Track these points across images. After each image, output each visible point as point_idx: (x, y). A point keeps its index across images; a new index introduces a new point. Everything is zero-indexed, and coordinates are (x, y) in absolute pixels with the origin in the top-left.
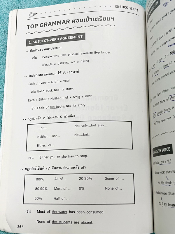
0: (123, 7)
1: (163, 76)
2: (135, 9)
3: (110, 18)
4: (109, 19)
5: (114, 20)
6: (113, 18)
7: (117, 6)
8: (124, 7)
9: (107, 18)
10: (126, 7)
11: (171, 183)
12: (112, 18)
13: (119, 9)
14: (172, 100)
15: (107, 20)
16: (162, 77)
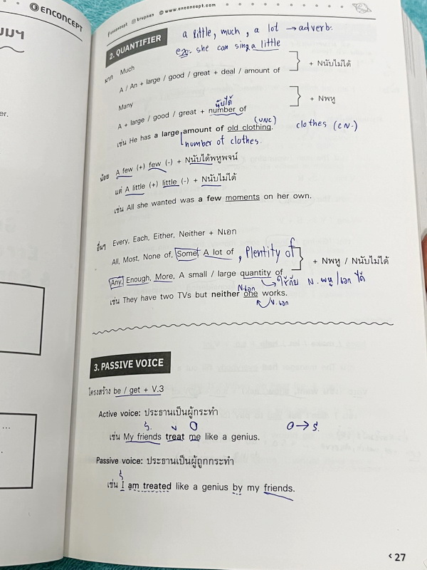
0: (49, 11)
1: (160, 203)
2: (77, 26)
3: (13, 31)
4: (10, 33)
5: (22, 38)
6: (23, 32)
7: (34, 7)
8: (52, 13)
9: (7, 30)
10: (55, 14)
11: (158, 437)
12: (20, 32)
13: (39, 14)
14: (179, 258)
15: (7, 35)
16: (154, 204)
